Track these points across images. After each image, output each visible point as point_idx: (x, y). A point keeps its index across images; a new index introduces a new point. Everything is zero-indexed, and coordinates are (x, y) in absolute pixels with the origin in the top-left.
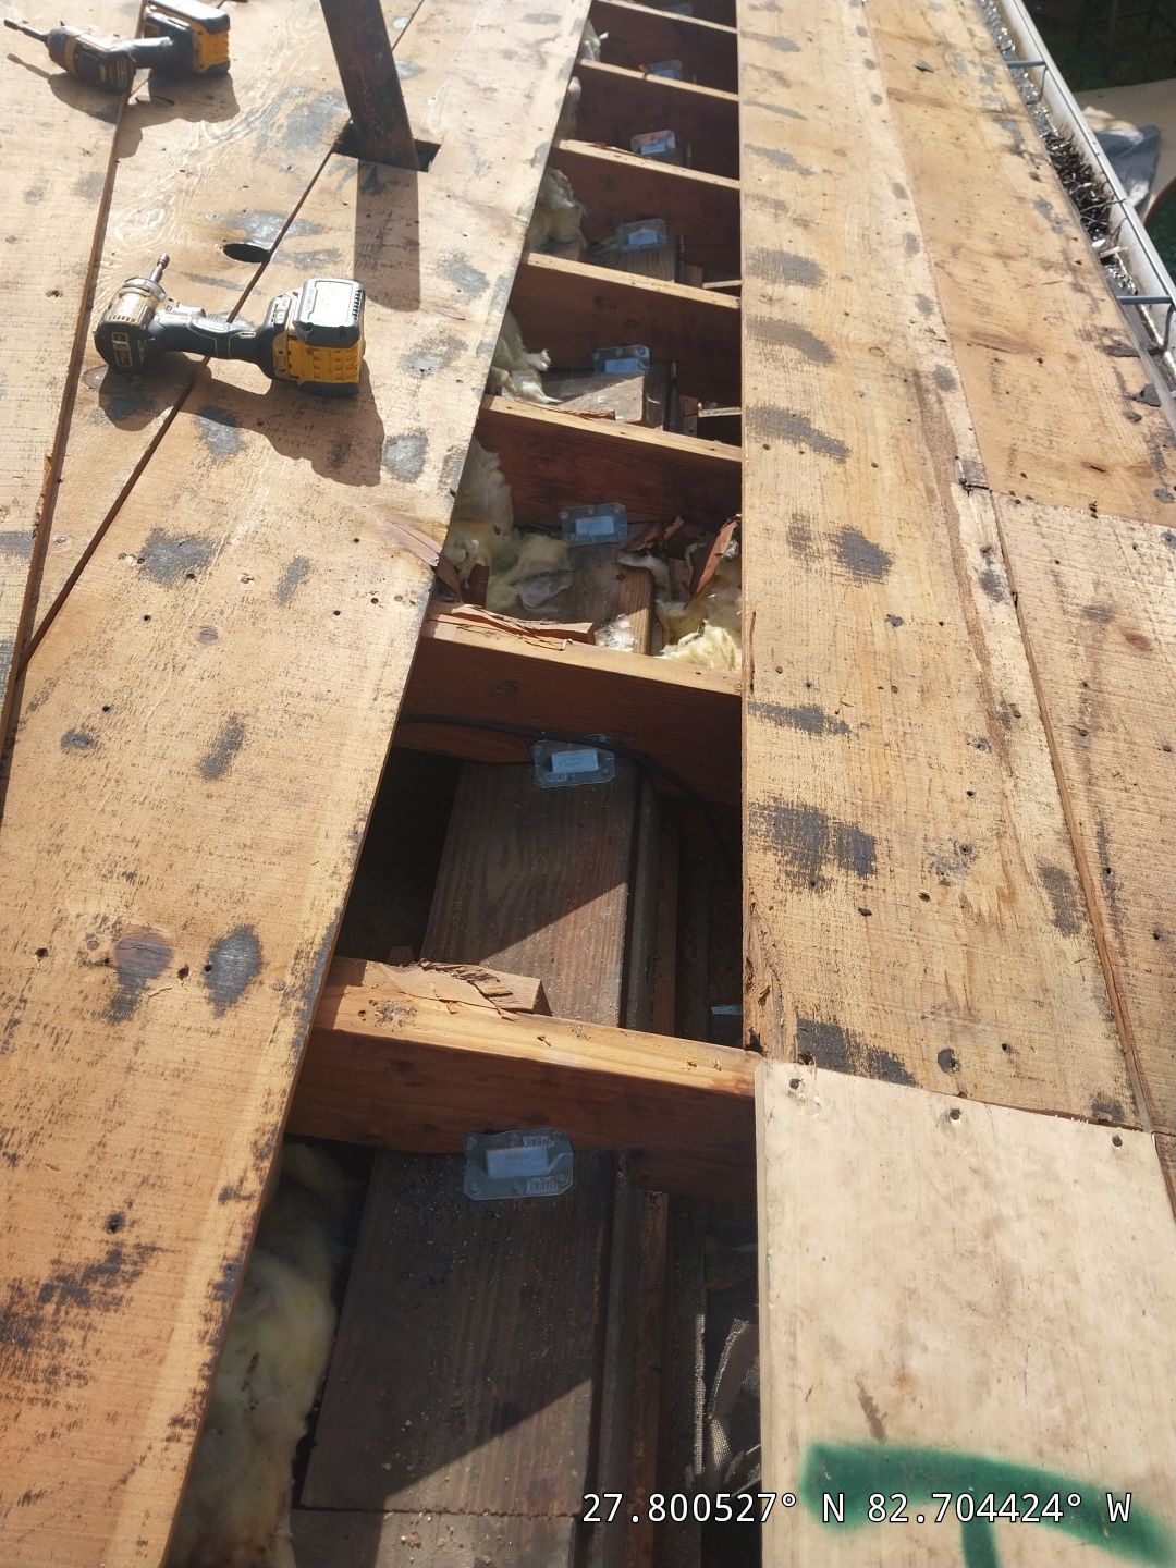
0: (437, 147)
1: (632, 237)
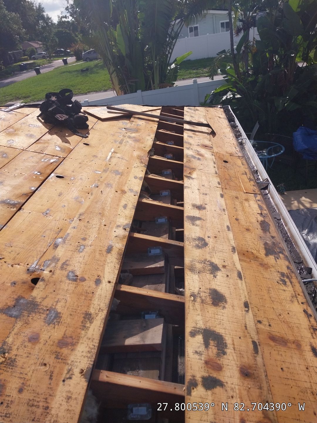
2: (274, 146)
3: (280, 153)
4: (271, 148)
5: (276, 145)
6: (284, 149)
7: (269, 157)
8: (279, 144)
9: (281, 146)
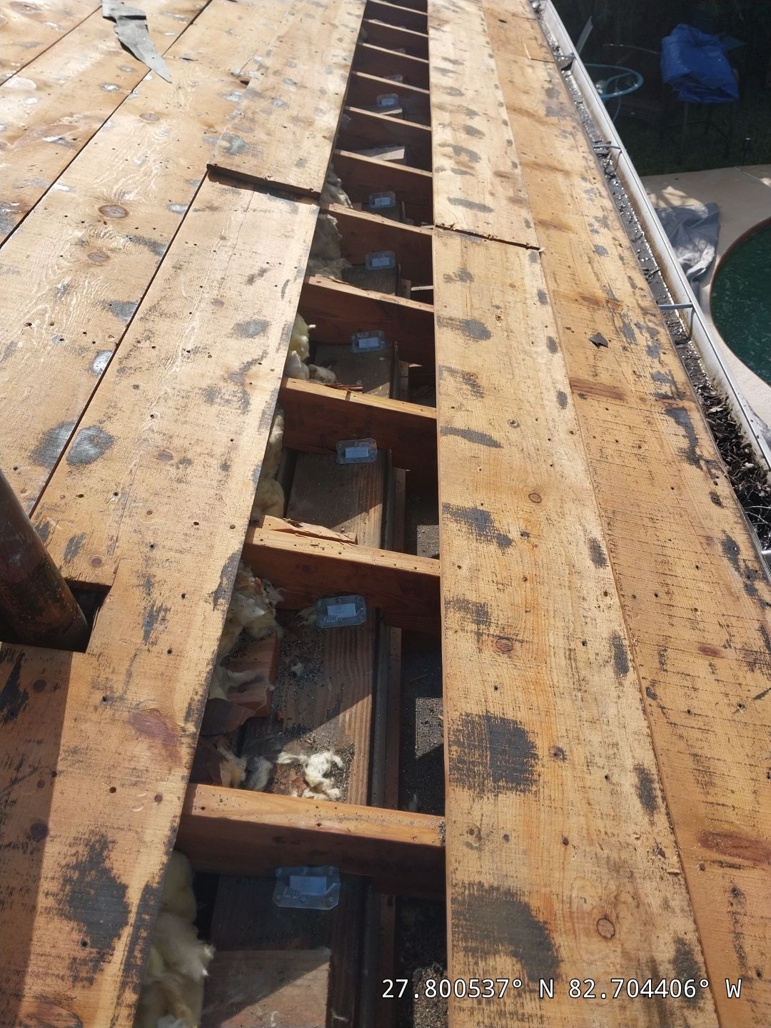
0: (109, 588)
1: (332, 610)
2: (622, 76)
3: (631, 90)
4: (614, 80)
5: (625, 72)
6: (641, 80)
7: (609, 96)
8: (631, 70)
9: (636, 73)
